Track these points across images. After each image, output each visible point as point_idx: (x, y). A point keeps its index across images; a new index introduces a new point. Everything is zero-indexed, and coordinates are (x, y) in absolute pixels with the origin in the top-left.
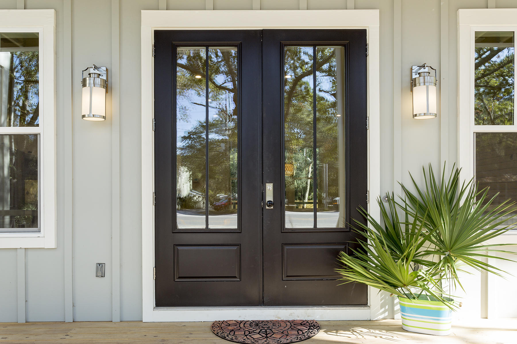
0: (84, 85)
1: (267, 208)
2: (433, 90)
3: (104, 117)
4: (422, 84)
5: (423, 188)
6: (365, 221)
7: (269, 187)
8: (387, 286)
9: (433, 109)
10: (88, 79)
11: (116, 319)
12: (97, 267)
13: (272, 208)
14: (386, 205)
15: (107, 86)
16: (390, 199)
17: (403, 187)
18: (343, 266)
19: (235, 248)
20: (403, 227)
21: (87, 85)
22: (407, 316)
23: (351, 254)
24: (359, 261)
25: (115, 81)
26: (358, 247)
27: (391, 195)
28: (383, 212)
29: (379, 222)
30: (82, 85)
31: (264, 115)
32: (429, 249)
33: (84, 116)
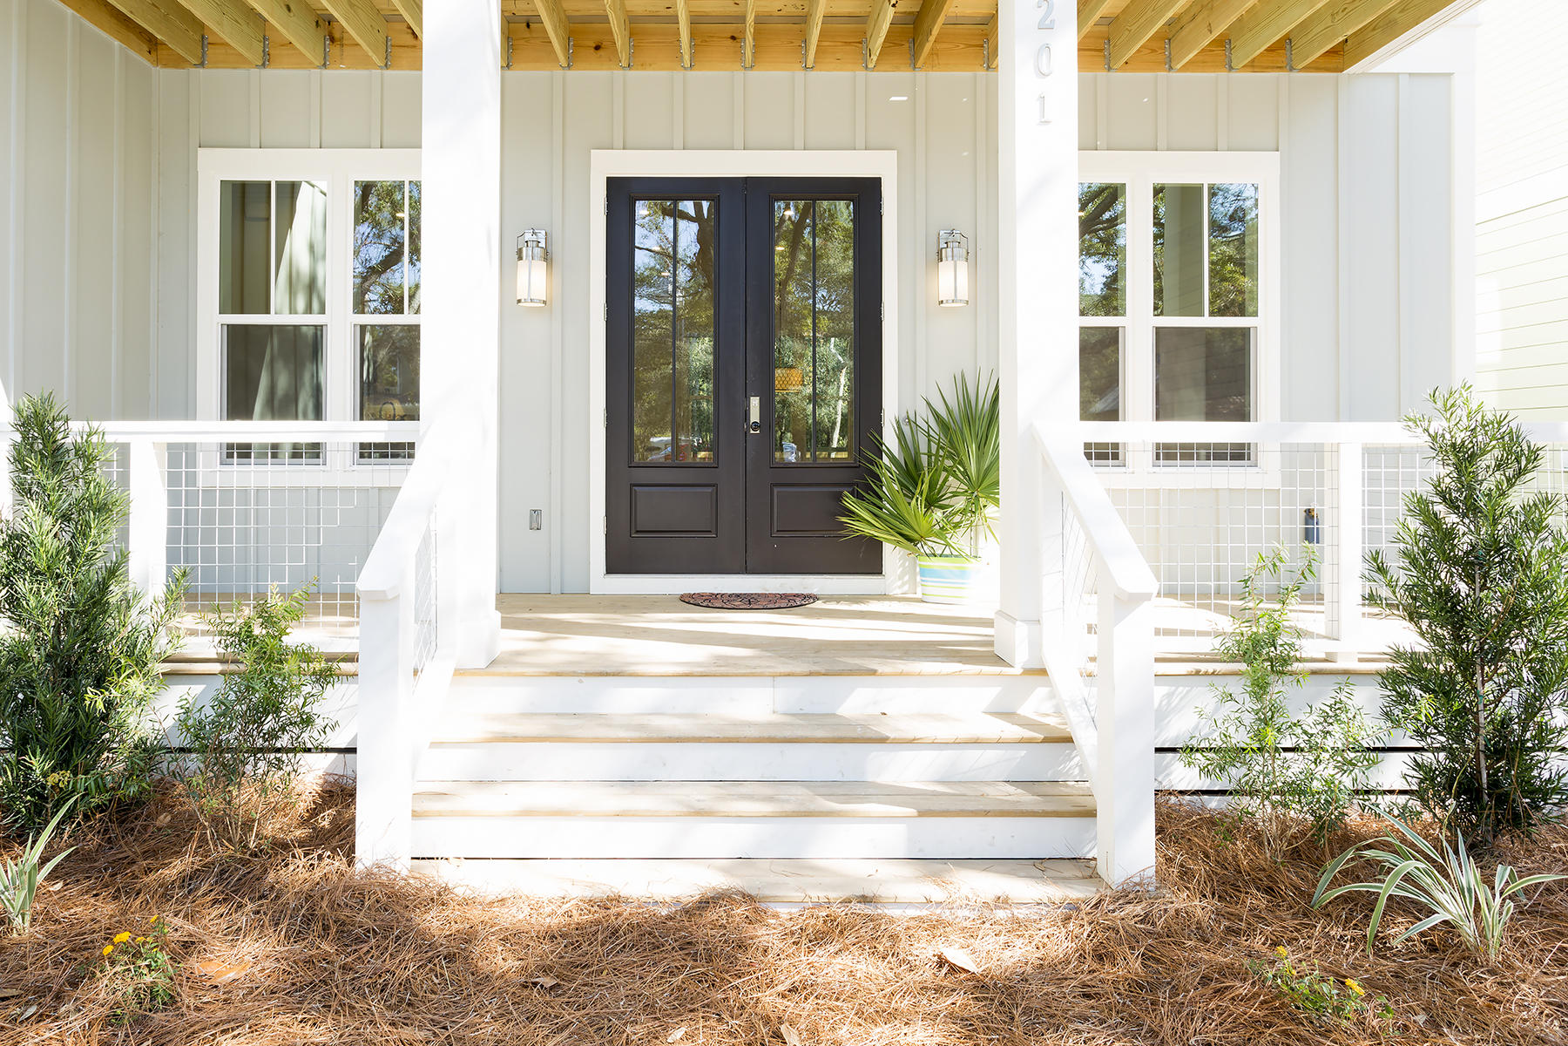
0: (520, 258)
1: (752, 432)
2: (963, 267)
3: (544, 302)
4: (950, 258)
5: (953, 403)
6: (879, 453)
7: (755, 402)
8: (901, 539)
9: (964, 293)
10: (524, 249)
11: (556, 590)
12: (531, 516)
13: (758, 432)
14: (906, 429)
15: (547, 257)
16: (912, 423)
17: (928, 404)
18: (850, 513)
19: (709, 490)
20: (924, 459)
21: (524, 258)
22: (927, 581)
23: (860, 497)
24: (866, 504)
25: (556, 250)
26: (869, 489)
27: (912, 417)
28: (901, 436)
29: (896, 454)
30: (517, 256)
31: (748, 299)
32: (958, 490)
33: (519, 301)
